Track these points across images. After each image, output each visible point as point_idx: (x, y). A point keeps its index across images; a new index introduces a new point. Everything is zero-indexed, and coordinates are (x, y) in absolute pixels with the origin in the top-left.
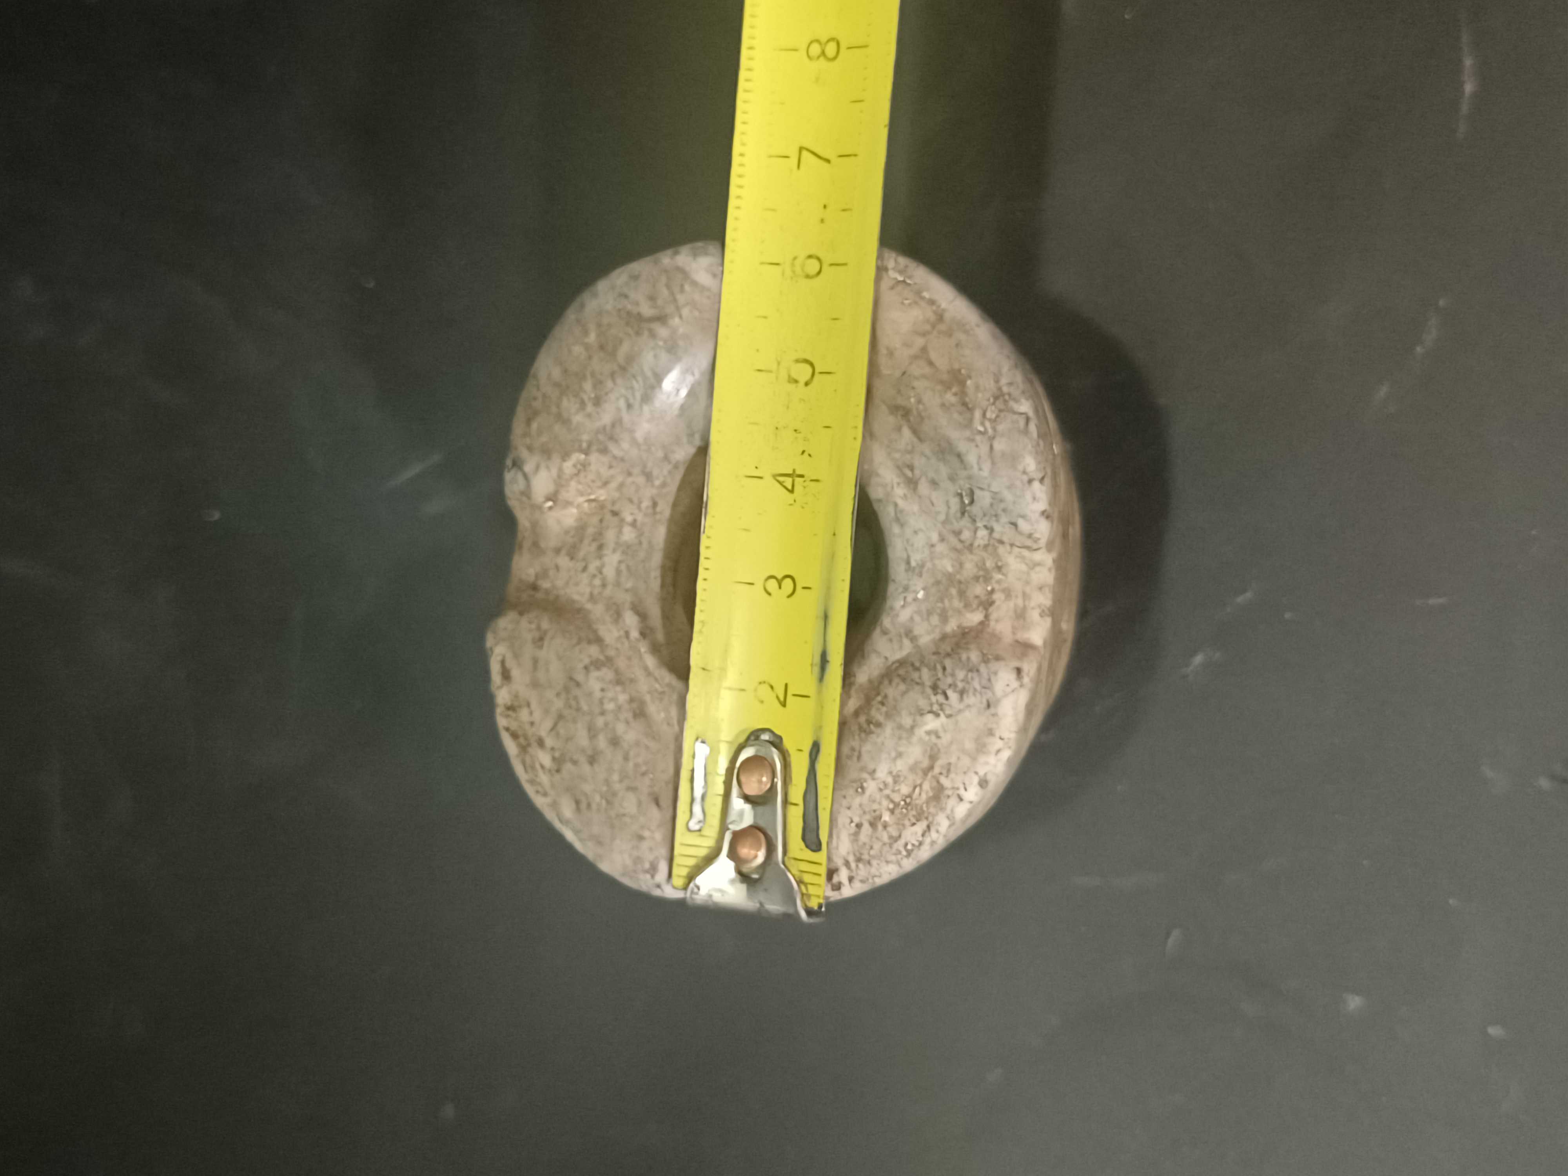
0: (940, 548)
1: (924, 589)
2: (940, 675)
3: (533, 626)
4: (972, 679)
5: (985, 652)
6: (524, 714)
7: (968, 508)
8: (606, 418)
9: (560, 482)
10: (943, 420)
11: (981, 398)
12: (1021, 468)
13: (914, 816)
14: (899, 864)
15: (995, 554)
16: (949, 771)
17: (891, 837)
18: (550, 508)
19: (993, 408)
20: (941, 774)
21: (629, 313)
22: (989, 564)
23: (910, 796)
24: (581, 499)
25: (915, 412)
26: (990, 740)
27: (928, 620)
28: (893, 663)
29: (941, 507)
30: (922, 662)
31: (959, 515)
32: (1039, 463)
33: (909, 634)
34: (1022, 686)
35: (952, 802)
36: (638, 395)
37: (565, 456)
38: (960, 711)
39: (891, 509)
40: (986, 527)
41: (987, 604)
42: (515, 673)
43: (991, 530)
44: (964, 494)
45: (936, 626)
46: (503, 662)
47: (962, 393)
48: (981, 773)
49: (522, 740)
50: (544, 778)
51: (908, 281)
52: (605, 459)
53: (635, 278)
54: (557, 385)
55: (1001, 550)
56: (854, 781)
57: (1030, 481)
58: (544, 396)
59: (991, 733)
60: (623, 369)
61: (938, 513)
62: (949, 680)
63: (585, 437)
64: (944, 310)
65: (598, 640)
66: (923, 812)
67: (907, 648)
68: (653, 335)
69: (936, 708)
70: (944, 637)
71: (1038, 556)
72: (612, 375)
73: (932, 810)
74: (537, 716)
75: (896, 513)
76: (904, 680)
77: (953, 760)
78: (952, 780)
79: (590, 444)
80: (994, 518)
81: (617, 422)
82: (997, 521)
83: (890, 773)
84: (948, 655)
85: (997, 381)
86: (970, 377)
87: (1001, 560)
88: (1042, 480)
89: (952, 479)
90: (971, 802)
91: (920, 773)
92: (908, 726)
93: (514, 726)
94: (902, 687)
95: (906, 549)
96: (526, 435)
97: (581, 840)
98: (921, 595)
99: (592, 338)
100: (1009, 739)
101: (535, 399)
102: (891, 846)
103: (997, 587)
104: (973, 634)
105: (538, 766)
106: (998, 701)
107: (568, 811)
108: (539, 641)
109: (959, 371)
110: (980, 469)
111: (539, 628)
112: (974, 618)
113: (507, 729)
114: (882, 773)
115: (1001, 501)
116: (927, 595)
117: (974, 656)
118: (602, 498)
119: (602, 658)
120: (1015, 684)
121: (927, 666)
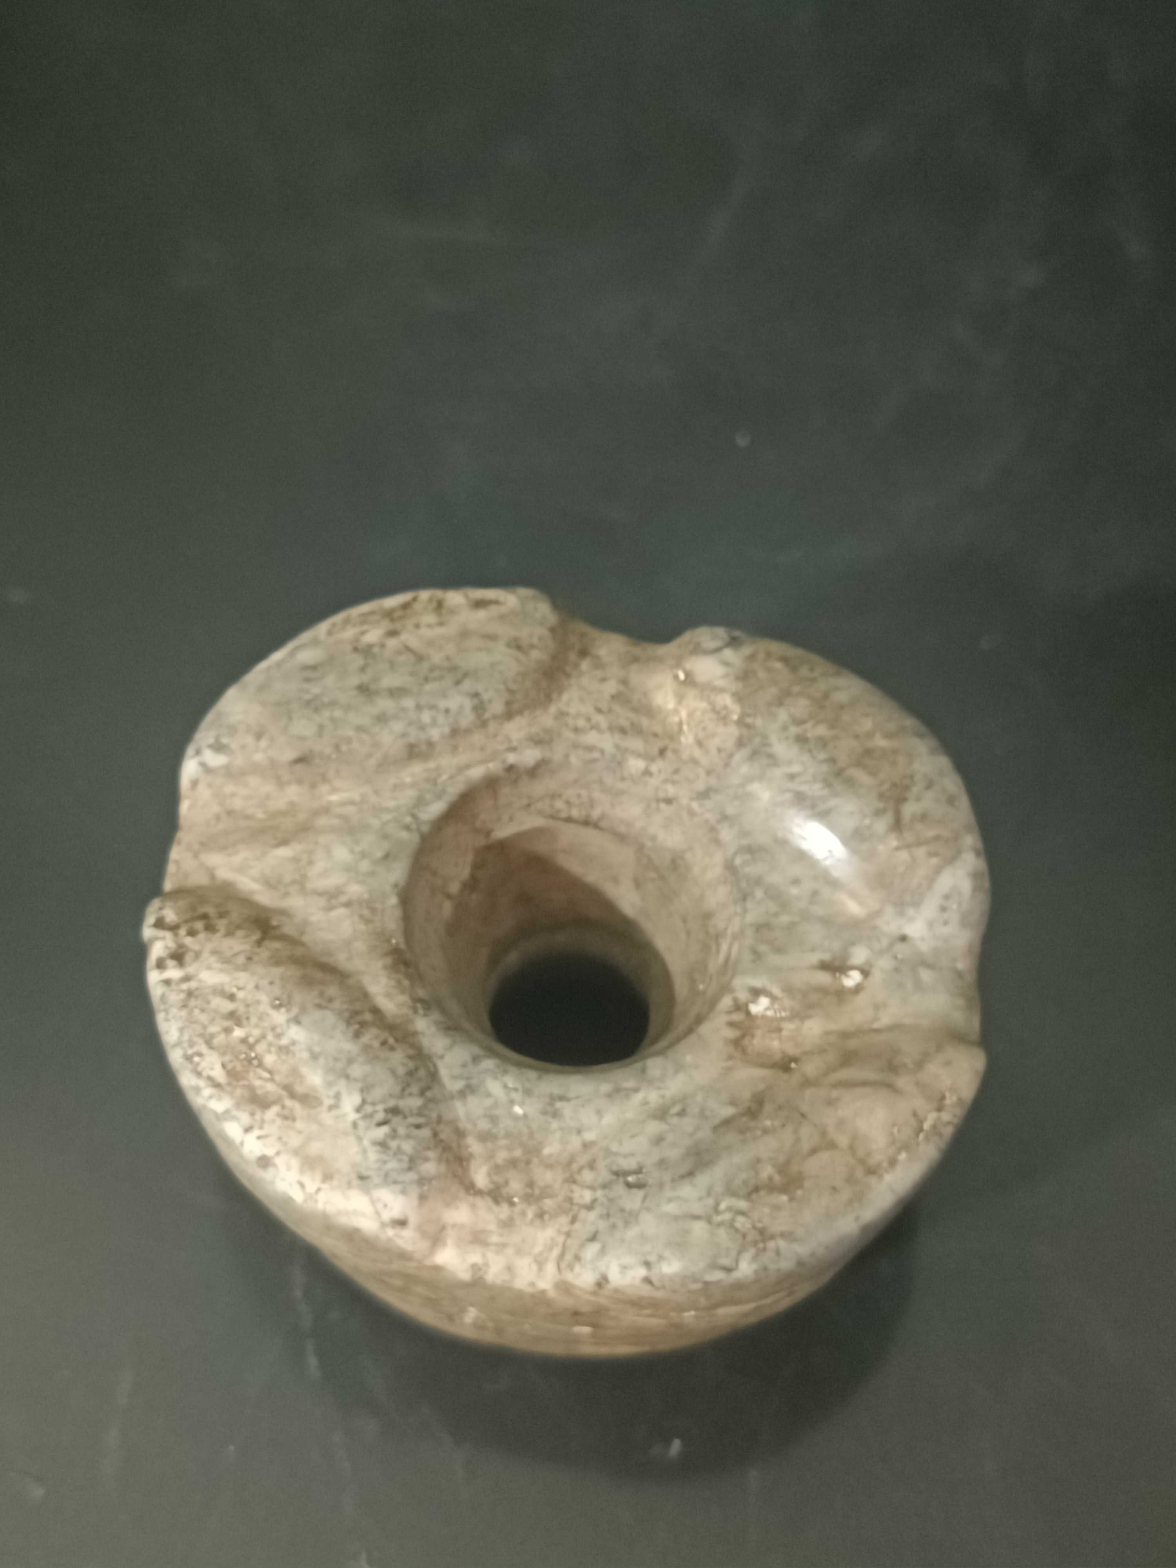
0: (575, 1142)
1: (525, 1116)
2: (412, 1120)
3: (535, 641)
4: (401, 1160)
5: (433, 1182)
6: (431, 618)
7: (621, 1180)
8: (780, 748)
9: (707, 689)
10: (738, 1159)
11: (763, 1213)
12: (667, 1254)
13: (234, 1068)
14: (178, 1044)
15: (560, 1211)
16: (286, 1118)
17: (212, 1036)
18: (676, 677)
19: (749, 1226)
20: (283, 1107)
21: (907, 788)
22: (548, 1203)
23: (261, 1065)
24: (684, 714)
25: (752, 1124)
26: (318, 1176)
27: (485, 1116)
28: (435, 1066)
29: (628, 1146)
30: (431, 1100)
31: (615, 1168)
32: (671, 1278)
33: (469, 1090)
34: (383, 1225)
35: (245, 1118)
36: (804, 788)
37: (738, 697)
38: (359, 1139)
39: (630, 1084)
40: (594, 1201)
41: (496, 1195)
42: (482, 614)
43: (590, 1207)
44: (640, 1176)
45: (475, 1125)
46: (496, 602)
47: (771, 1188)
48: (278, 1161)
49: (399, 613)
50: (349, 633)
51: (921, 1136)
52: (730, 744)
53: (951, 800)
54: (826, 696)
55: (564, 1220)
56: (290, 997)
57: (647, 1264)
58: (814, 680)
59: (327, 1177)
60: (839, 774)
61: (620, 1143)
62: (402, 1131)
63: (759, 722)
64: (881, 1177)
65: (509, 715)
66: (238, 1081)
67: (453, 1085)
68: (878, 813)
69: (369, 1109)
70: (460, 1134)
71: (550, 1268)
72: (832, 760)
73: (239, 1092)
74: (426, 632)
75: (626, 1089)
76: (410, 1073)
77: (299, 1125)
78: (273, 1121)
79: (748, 726)
80: (605, 1212)
81: (773, 760)
82: (601, 1217)
83: (294, 1043)
84: (435, 1135)
85: (782, 1235)
86: (791, 1200)
87: (551, 1218)
88: (647, 1280)
89: (662, 1163)
90: (242, 1143)
91: (286, 1081)
92: (349, 1071)
93: (417, 606)
94: (401, 1071)
95: (577, 1097)
96: (769, 655)
97: (268, 669)
98: (518, 1110)
99: (880, 742)
100: (316, 1201)
101: (812, 670)
102: (201, 1035)
103: (517, 1209)
104: (460, 1171)
105: (365, 627)
106: (367, 1191)
107: (307, 656)
108: (517, 645)
109: (801, 1187)
110: (670, 1200)
111: (532, 646)
112: (481, 1177)
113: (415, 599)
114: (295, 1033)
115: (627, 1224)
116: (516, 1118)
117: (430, 1168)
118: (683, 739)
119: (487, 715)
120: (386, 1216)
121: (424, 1106)
